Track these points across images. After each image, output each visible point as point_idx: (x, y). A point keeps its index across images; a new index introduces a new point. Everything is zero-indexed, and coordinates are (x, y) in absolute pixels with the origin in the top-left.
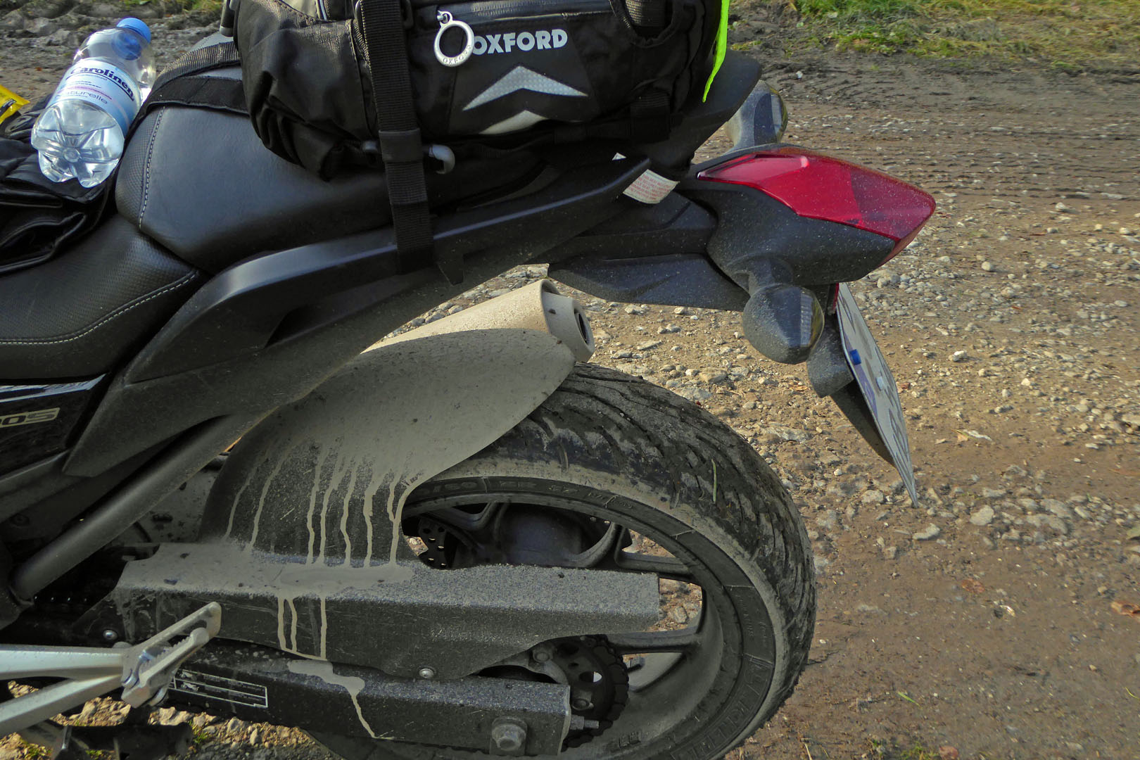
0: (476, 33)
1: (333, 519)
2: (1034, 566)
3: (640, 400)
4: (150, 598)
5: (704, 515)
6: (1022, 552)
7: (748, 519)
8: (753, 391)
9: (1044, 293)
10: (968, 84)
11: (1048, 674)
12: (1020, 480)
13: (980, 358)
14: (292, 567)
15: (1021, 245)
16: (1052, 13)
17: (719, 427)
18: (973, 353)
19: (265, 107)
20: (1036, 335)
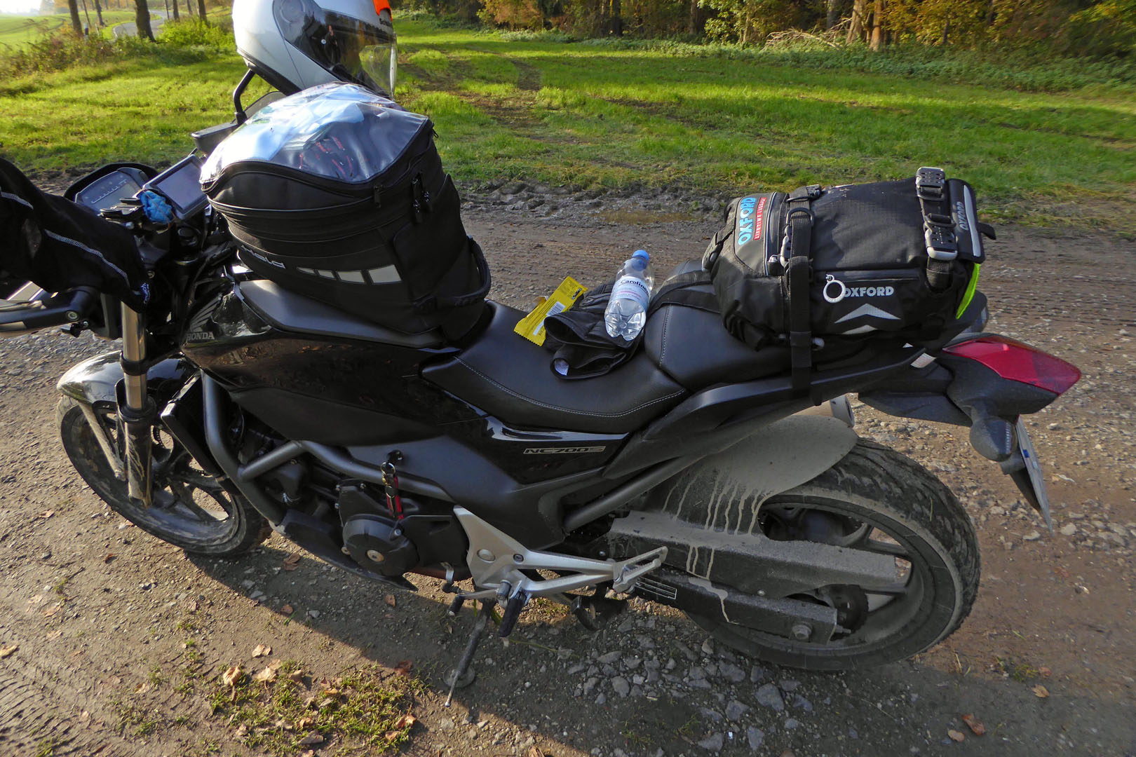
0: (847, 286)
1: (722, 508)
2: (1102, 564)
3: (891, 461)
4: (625, 538)
5: (924, 527)
6: (1094, 555)
7: (948, 532)
8: (922, 438)
9: (1112, 389)
10: (1057, 245)
11: (1111, 632)
12: (1093, 509)
13: (1068, 429)
14: (697, 530)
15: (1096, 356)
16: (1117, 199)
17: (933, 479)
18: (1062, 425)
19: (733, 316)
20: (1105, 417)
